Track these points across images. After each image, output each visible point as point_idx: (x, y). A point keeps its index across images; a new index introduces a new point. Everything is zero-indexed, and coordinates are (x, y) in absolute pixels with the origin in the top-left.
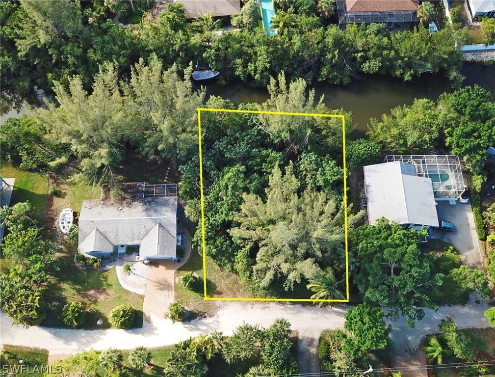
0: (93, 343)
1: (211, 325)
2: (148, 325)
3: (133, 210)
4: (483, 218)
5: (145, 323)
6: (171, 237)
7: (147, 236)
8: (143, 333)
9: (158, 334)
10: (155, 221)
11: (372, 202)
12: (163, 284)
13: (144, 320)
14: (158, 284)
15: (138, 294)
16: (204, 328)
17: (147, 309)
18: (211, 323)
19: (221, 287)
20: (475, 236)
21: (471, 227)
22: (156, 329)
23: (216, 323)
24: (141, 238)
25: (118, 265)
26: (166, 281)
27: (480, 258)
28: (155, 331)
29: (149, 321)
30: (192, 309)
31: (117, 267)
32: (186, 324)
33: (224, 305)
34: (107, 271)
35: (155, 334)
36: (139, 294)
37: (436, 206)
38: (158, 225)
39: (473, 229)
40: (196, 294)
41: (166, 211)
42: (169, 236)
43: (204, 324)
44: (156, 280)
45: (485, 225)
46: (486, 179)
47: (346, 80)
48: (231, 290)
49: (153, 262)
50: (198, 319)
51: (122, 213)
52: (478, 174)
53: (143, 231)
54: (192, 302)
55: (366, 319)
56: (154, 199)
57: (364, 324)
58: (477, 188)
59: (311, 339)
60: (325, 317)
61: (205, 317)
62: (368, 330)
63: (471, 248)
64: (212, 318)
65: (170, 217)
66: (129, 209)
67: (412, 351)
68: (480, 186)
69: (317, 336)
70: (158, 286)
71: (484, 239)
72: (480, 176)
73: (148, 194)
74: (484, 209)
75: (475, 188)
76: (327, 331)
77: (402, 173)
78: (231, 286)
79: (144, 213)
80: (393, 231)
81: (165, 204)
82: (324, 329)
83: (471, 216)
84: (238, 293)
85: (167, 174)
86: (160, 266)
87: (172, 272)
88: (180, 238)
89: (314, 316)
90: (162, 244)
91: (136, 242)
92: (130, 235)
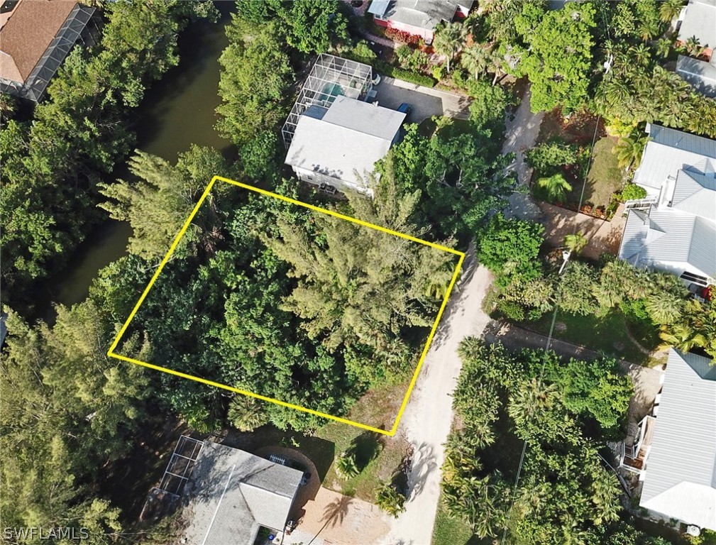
3: (197, 518)
4: (409, 70)
6: (270, 469)
7: (251, 508)
10: (234, 486)
12: (335, 512)
14: (332, 521)
16: (425, 469)
18: (422, 456)
20: (424, 90)
21: (414, 89)
23: (424, 448)
24: (251, 519)
26: (332, 505)
27: (455, 98)
30: (390, 478)
33: (402, 428)
37: (379, 105)
38: (241, 483)
39: (416, 88)
40: (370, 464)
41: (224, 463)
42: (266, 472)
43: (420, 466)
44: (325, 521)
45: (419, 73)
48: (383, 411)
49: (295, 516)
50: (408, 474)
51: (193, 540)
52: (355, 46)
53: (241, 513)
54: (381, 471)
56: (190, 480)
58: (371, 56)
59: (487, 327)
60: (465, 298)
61: (409, 462)
63: (439, 101)
64: (415, 451)
65: (237, 459)
66: (191, 527)
68: (371, 51)
69: (487, 319)
70: (335, 521)
71: (436, 82)
72: (358, 44)
73: (176, 486)
74: (397, 64)
75: (370, 58)
76: (484, 304)
77: (320, 119)
78: (378, 409)
79: (212, 501)
81: (209, 462)
82: (480, 306)
83: (399, 83)
84: (391, 402)
85: (151, 451)
86: (303, 508)
87: (322, 492)
88: (274, 458)
89: (459, 311)
90: (276, 486)
91: (254, 531)
92: (238, 538)
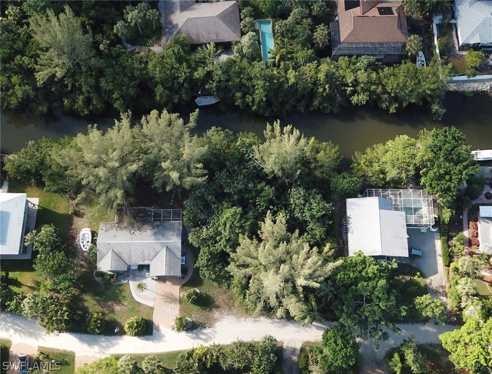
0: (112, 347)
1: (209, 334)
2: (157, 333)
3: (144, 234)
4: (449, 247)
5: (154, 331)
6: (177, 258)
7: (156, 257)
8: (153, 340)
9: (166, 341)
10: (162, 244)
11: (352, 233)
12: (170, 298)
13: (154, 328)
14: (165, 298)
15: (148, 306)
16: (203, 337)
17: (156, 319)
18: (210, 333)
19: (219, 302)
20: (440, 261)
21: (437, 254)
22: (164, 336)
23: (213, 333)
24: (151, 259)
25: (131, 280)
26: (172, 295)
28: (163, 339)
29: (158, 330)
30: (194, 320)
31: (130, 282)
32: (189, 333)
33: (221, 318)
34: (122, 285)
35: (163, 341)
36: (150, 306)
37: (408, 238)
38: (165, 248)
39: (439, 255)
40: (198, 307)
41: (173, 235)
42: (175, 258)
43: (204, 334)
44: (164, 294)
45: (450, 253)
46: (454, 212)
47: (336, 111)
48: (227, 304)
49: (161, 279)
50: (199, 329)
51: (134, 236)
52: (448, 208)
53: (152, 254)
54: (196, 314)
55: (339, 341)
56: (161, 223)
57: (337, 345)
58: (446, 220)
59: (294, 348)
60: (306, 331)
61: (205, 327)
62: (340, 350)
63: (436, 272)
64: (211, 329)
65: (175, 241)
66: (140, 233)
67: (378, 361)
68: (449, 219)
69: (298, 346)
70: (165, 299)
71: (449, 266)
72: (450, 210)
73: (157, 216)
74: (450, 238)
75: (444, 220)
76: (307, 342)
77: (380, 208)
78: (227, 301)
79: (152, 238)
80: (368, 266)
81: (171, 229)
82: (305, 341)
83: (438, 244)
84: (233, 307)
85: (173, 198)
86: (167, 282)
87: (178, 288)
88: (184, 258)
89: (297, 329)
90: (169, 265)
91: (146, 263)
92: (141, 256)
